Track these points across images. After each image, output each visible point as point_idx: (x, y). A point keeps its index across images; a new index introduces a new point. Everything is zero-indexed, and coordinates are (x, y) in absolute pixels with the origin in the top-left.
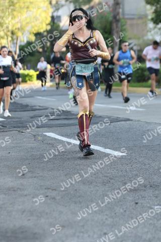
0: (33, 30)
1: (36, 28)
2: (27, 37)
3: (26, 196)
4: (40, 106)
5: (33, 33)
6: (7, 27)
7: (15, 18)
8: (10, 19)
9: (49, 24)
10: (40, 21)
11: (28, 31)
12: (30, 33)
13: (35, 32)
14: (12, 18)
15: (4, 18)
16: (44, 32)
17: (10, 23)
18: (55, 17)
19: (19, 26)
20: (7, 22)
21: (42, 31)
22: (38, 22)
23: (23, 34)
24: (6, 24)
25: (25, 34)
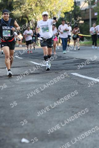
0: (63, 11)
1: (65, 10)
2: (60, 15)
3: (60, 112)
4: (68, 57)
5: (63, 13)
6: (48, 10)
7: (52, 3)
8: (49, 4)
9: (73, 7)
10: (68, 5)
11: (60, 11)
12: (62, 13)
13: (64, 12)
14: (50, 4)
15: (46, 4)
16: (70, 11)
17: (49, 7)
18: (77, 2)
19: (54, 8)
20: (47, 6)
21: (69, 11)
22: (66, 6)
23: (57, 13)
24: (46, 7)
25: (58, 13)
